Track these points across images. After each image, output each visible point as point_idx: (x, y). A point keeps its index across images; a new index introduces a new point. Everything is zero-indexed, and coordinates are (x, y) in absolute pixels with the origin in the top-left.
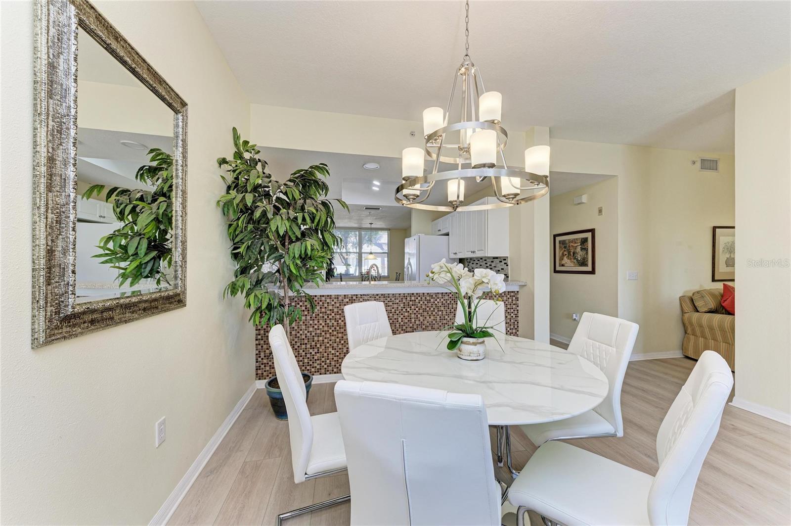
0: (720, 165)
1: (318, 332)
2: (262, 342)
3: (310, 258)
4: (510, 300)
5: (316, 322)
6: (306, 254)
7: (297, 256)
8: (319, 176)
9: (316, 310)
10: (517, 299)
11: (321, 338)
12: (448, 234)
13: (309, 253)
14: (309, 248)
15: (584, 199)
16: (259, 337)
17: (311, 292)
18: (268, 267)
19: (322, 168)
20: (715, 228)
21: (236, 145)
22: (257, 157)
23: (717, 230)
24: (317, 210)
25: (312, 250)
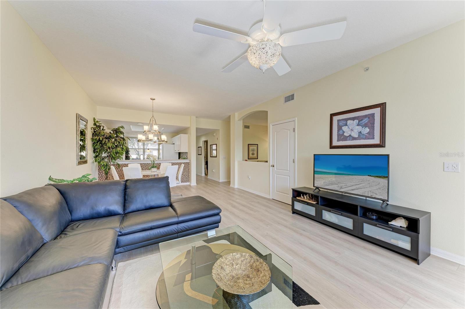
0: (250, 127)
1: (121, 175)
2: (101, 178)
3: (118, 153)
4: (187, 165)
5: (120, 172)
6: (117, 152)
7: (115, 152)
8: (121, 129)
9: (120, 168)
10: (189, 165)
11: (122, 177)
12: (174, 144)
13: (118, 152)
14: (118, 150)
15: (215, 135)
16: (100, 177)
17: (119, 163)
18: (104, 155)
19: (122, 127)
20: (248, 144)
21: (94, 121)
22: (101, 125)
23: (249, 145)
24: (120, 141)
25: (119, 151)
